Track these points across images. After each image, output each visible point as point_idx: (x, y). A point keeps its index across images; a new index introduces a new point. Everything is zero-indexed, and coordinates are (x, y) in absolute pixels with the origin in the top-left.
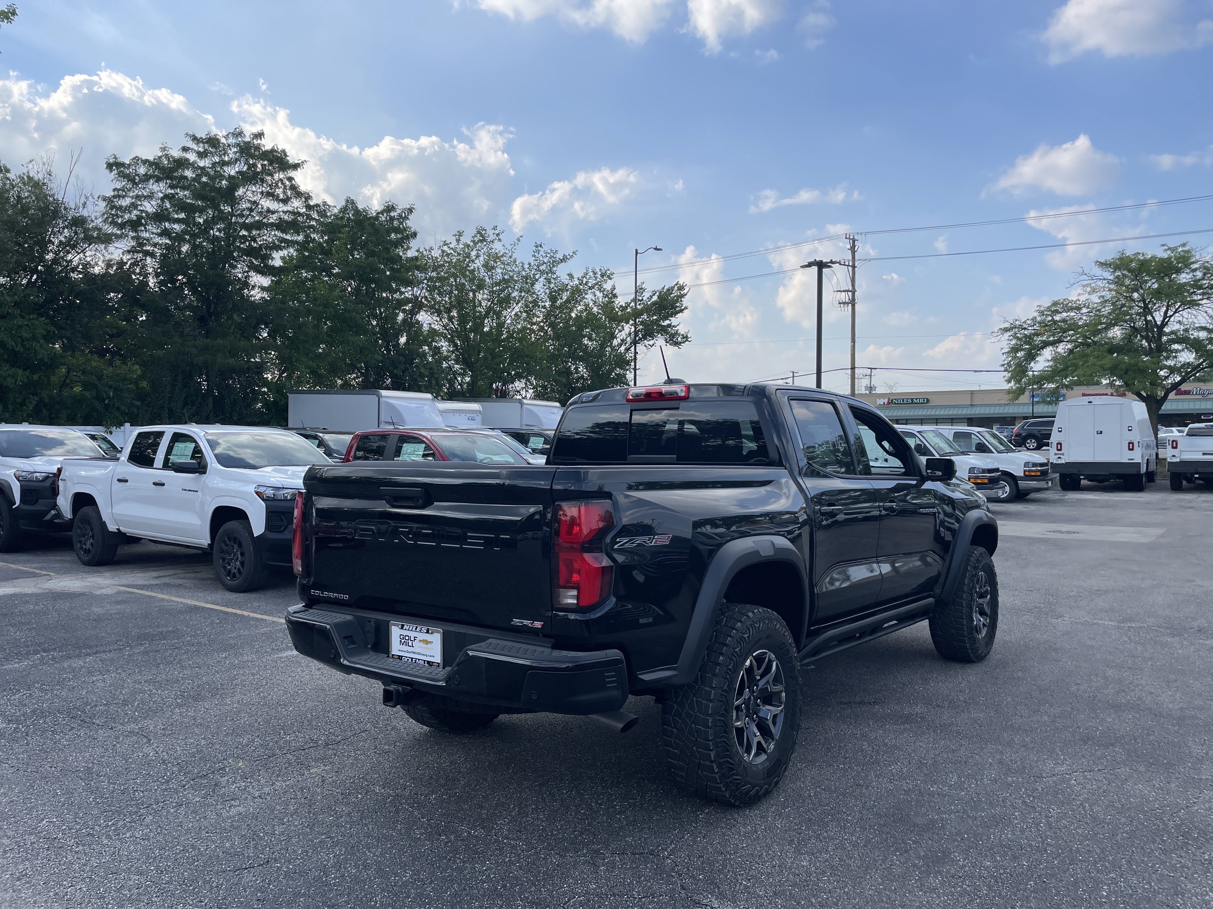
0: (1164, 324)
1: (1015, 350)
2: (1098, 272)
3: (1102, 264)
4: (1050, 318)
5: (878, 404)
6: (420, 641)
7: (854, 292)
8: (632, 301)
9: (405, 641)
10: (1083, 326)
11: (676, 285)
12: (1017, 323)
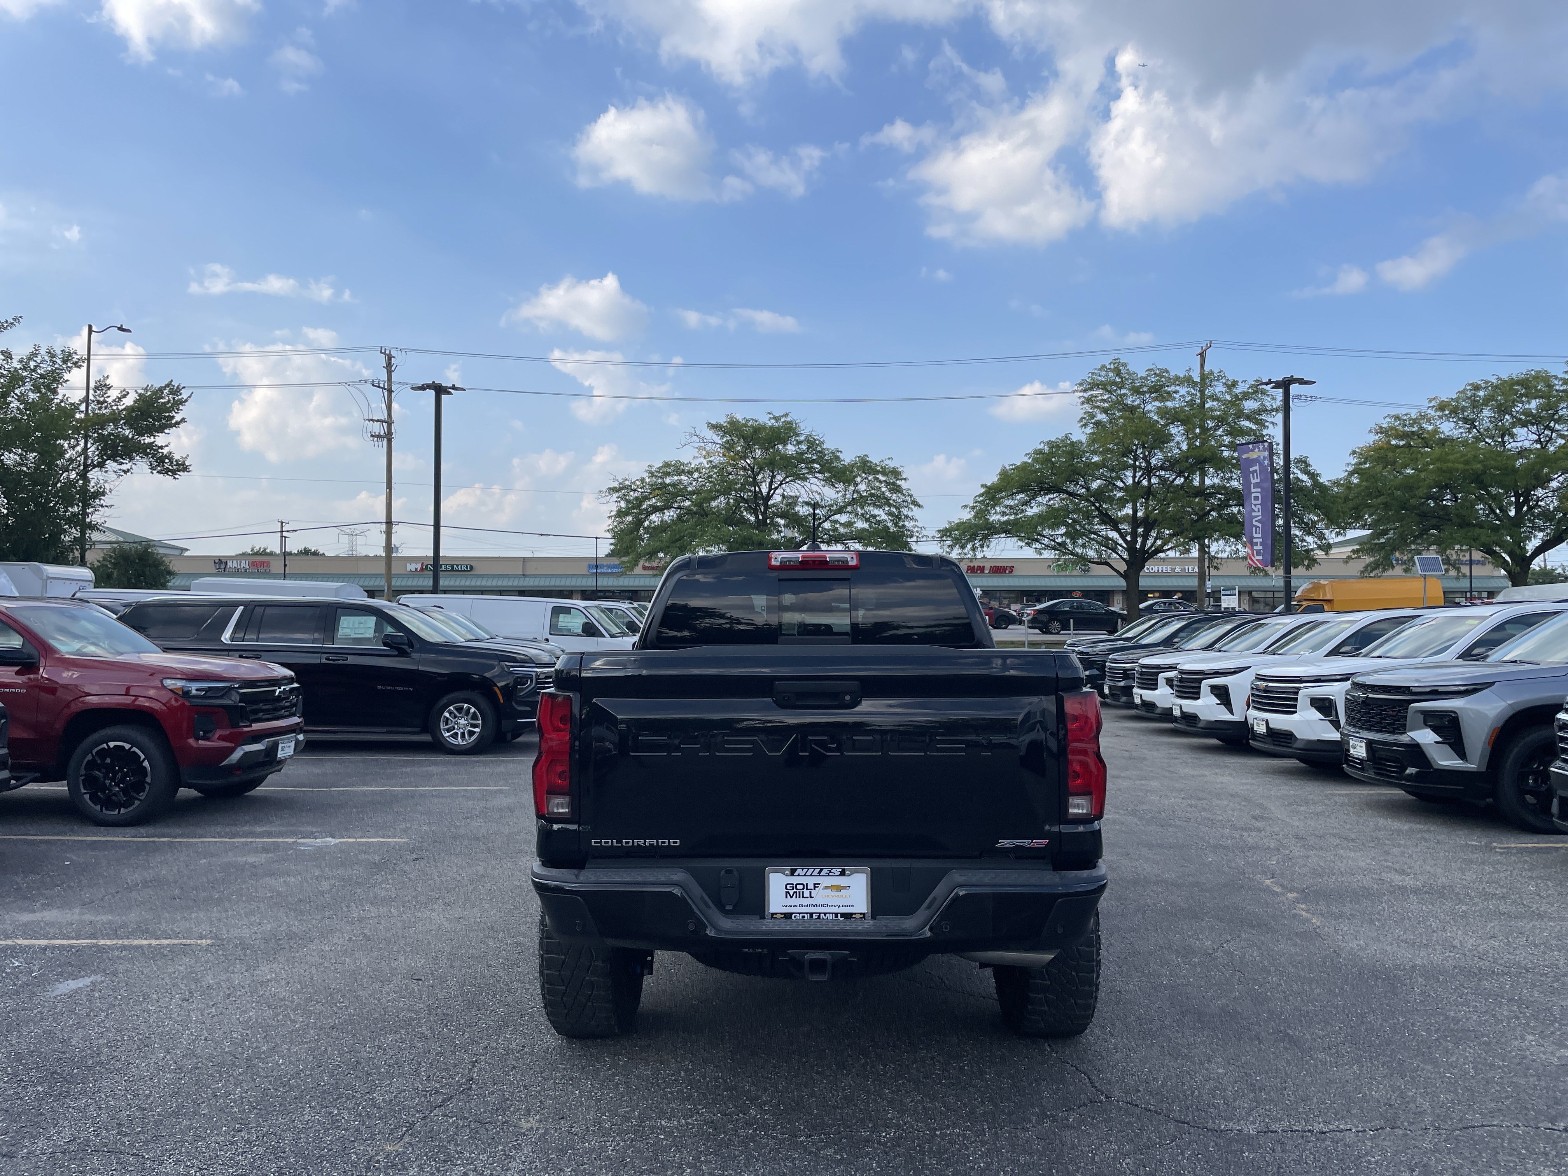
0: (769, 497)
1: (620, 514)
2: (710, 434)
3: (712, 427)
4: (660, 481)
5: (408, 569)
6: (826, 888)
7: (389, 423)
8: (81, 402)
9: (793, 891)
10: (692, 493)
11: (168, 385)
12: (627, 483)
